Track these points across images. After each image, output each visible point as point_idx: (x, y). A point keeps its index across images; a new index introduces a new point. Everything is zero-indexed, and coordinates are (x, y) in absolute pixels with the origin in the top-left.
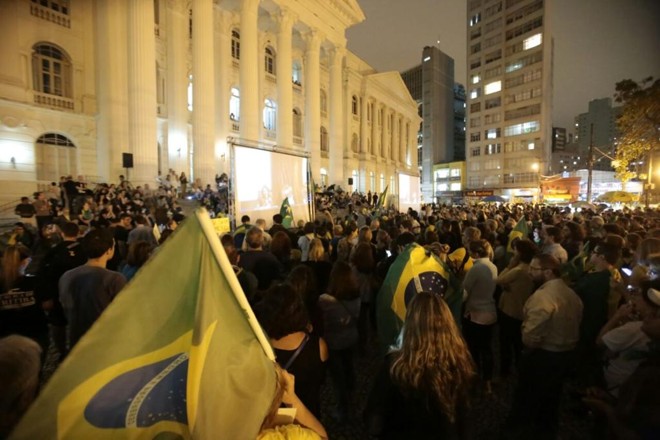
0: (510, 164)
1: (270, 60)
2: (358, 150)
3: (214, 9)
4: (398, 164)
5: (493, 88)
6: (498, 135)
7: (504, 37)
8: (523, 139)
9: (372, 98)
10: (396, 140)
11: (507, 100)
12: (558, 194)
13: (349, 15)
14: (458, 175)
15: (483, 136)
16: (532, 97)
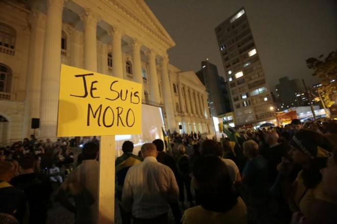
0: (257, 109)
1: (129, 68)
2: (180, 111)
3: (98, 43)
4: (201, 117)
5: (239, 75)
6: (248, 96)
7: (238, 52)
8: (261, 96)
9: (183, 84)
10: (198, 104)
11: (248, 79)
12: (286, 121)
13: (168, 43)
14: (231, 119)
15: (240, 98)
16: (259, 76)
